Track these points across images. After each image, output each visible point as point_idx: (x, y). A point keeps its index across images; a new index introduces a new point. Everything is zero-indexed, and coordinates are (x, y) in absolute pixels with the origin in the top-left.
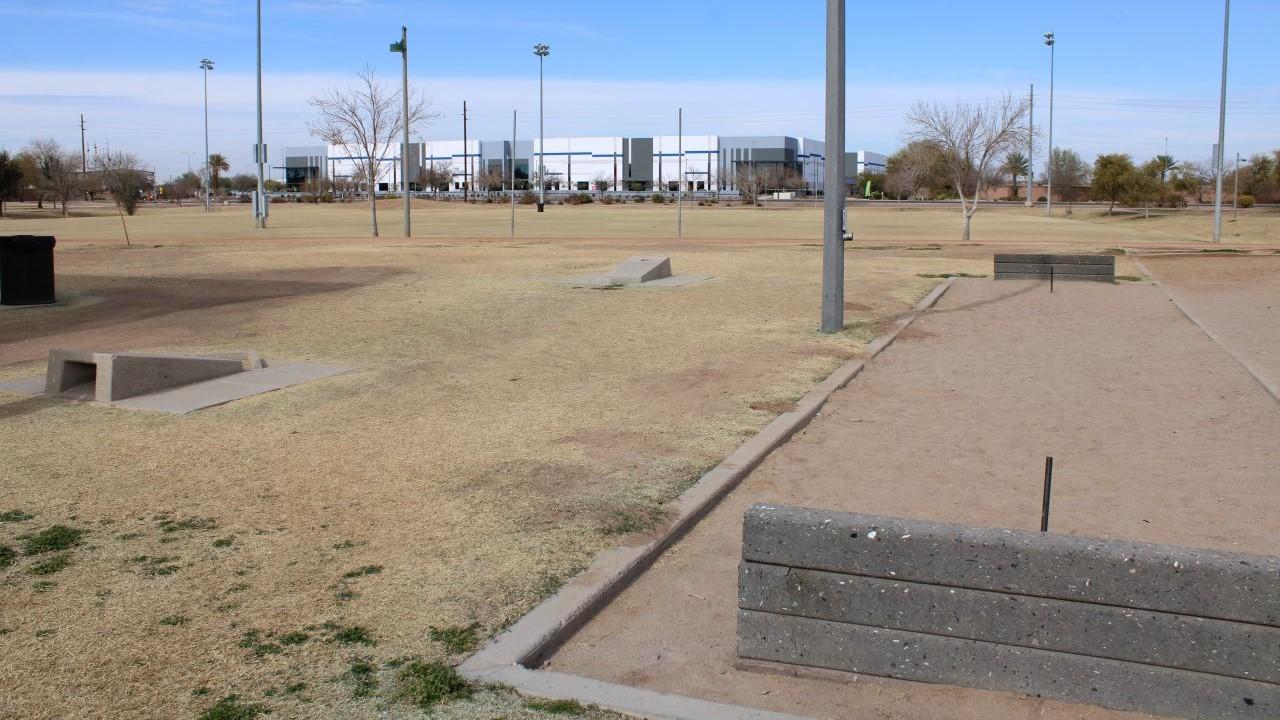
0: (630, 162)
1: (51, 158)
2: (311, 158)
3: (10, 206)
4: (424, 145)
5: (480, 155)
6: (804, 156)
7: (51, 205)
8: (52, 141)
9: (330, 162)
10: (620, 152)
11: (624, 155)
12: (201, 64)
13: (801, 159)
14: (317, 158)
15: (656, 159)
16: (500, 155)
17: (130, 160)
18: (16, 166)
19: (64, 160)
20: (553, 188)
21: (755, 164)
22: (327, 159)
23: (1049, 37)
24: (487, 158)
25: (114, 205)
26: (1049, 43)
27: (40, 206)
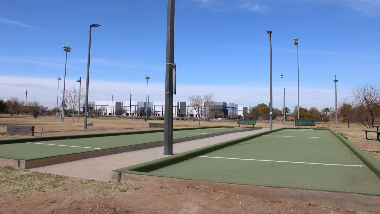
0: (179, 108)
1: (16, 102)
2: (91, 105)
3: (3, 115)
4: (122, 102)
5: (138, 106)
6: (229, 108)
7: (14, 115)
8: (17, 97)
9: (96, 106)
10: (177, 106)
11: (178, 107)
12: (58, 79)
13: (228, 109)
14: (92, 105)
15: (187, 108)
16: (143, 106)
17: (37, 104)
18: (5, 104)
19: (19, 103)
20: (155, 115)
21: (214, 110)
22: (95, 105)
23: (282, 76)
24: (140, 106)
25: (32, 116)
26: (282, 77)
27: (11, 115)
